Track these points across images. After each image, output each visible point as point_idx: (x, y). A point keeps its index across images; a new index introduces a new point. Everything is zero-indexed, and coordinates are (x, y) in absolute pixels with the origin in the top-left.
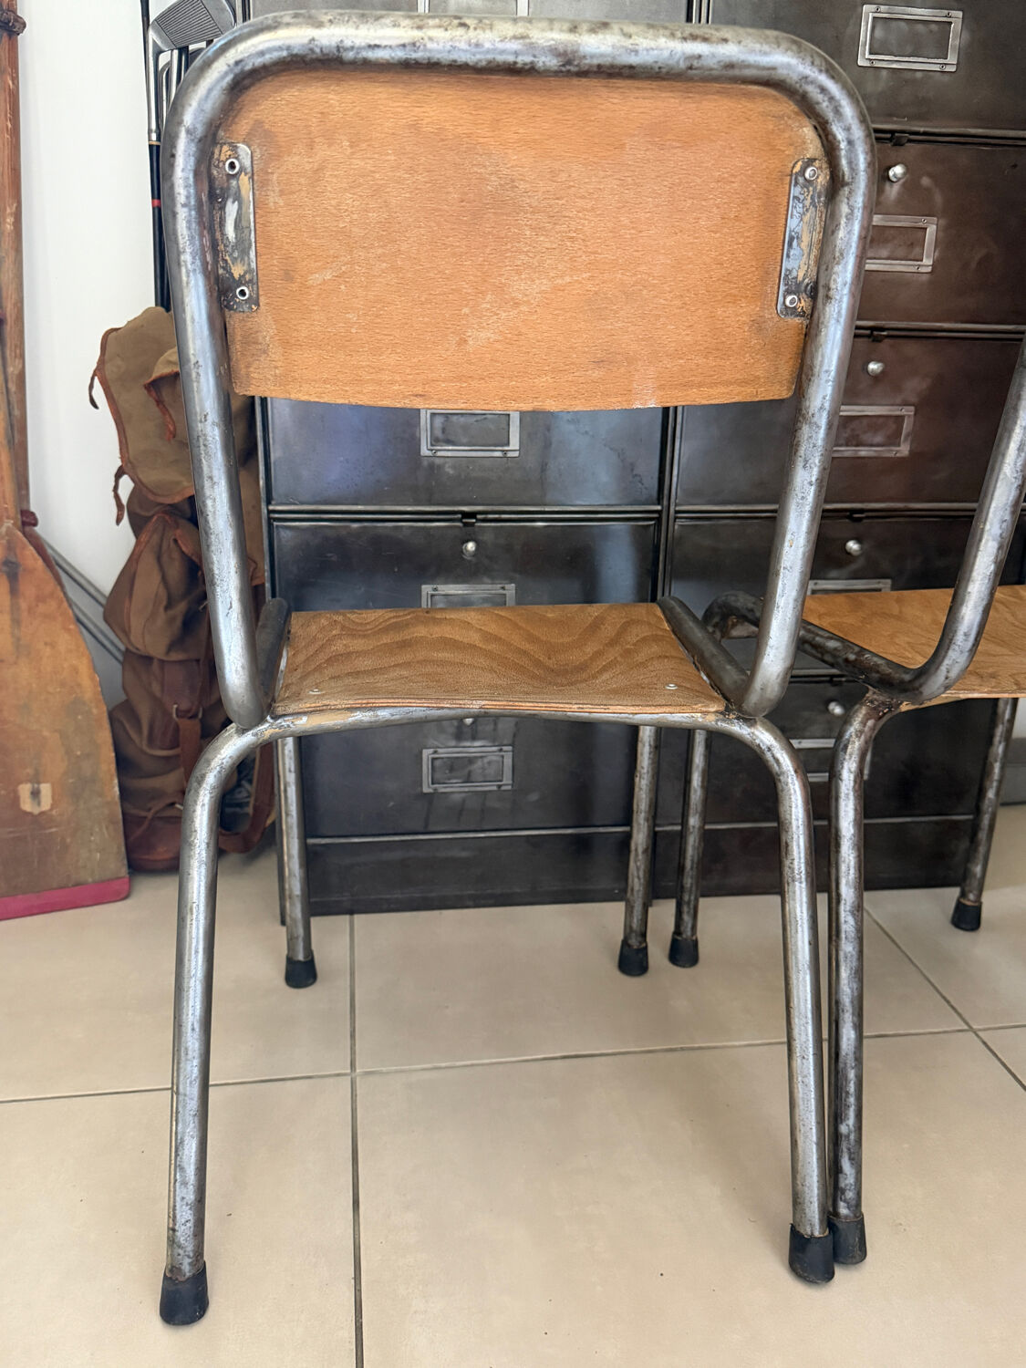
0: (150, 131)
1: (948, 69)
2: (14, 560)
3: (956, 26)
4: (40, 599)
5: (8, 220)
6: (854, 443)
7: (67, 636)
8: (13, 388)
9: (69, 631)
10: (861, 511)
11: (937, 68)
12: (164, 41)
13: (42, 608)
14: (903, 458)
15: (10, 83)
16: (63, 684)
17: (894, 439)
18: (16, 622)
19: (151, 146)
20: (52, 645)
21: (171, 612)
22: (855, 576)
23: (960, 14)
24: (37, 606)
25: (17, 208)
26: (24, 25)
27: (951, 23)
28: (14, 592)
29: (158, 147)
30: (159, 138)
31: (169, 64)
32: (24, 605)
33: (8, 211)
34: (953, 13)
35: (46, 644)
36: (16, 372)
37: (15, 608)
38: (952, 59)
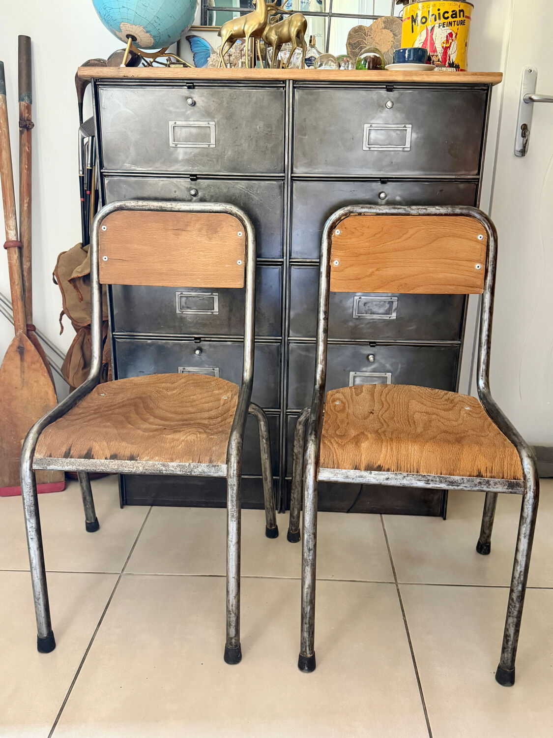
0: (79, 170)
1: (406, 149)
2: (22, 346)
3: (409, 130)
4: (33, 363)
5: (25, 205)
6: (370, 312)
7: (43, 378)
8: (25, 274)
9: (44, 376)
10: (375, 343)
11: (401, 149)
12: (85, 134)
13: (34, 366)
14: (393, 320)
15: (27, 149)
16: (41, 398)
17: (388, 312)
18: (23, 372)
19: (80, 177)
20: (37, 382)
21: (85, 370)
22: (374, 371)
23: (410, 126)
24: (31, 365)
25: (29, 200)
26: (33, 125)
27: (406, 130)
28: (22, 359)
29: (83, 177)
30: (83, 173)
31: (88, 142)
32: (26, 365)
33: (25, 201)
34: (407, 126)
35: (35, 381)
36: (27, 267)
37: (22, 367)
38: (408, 145)
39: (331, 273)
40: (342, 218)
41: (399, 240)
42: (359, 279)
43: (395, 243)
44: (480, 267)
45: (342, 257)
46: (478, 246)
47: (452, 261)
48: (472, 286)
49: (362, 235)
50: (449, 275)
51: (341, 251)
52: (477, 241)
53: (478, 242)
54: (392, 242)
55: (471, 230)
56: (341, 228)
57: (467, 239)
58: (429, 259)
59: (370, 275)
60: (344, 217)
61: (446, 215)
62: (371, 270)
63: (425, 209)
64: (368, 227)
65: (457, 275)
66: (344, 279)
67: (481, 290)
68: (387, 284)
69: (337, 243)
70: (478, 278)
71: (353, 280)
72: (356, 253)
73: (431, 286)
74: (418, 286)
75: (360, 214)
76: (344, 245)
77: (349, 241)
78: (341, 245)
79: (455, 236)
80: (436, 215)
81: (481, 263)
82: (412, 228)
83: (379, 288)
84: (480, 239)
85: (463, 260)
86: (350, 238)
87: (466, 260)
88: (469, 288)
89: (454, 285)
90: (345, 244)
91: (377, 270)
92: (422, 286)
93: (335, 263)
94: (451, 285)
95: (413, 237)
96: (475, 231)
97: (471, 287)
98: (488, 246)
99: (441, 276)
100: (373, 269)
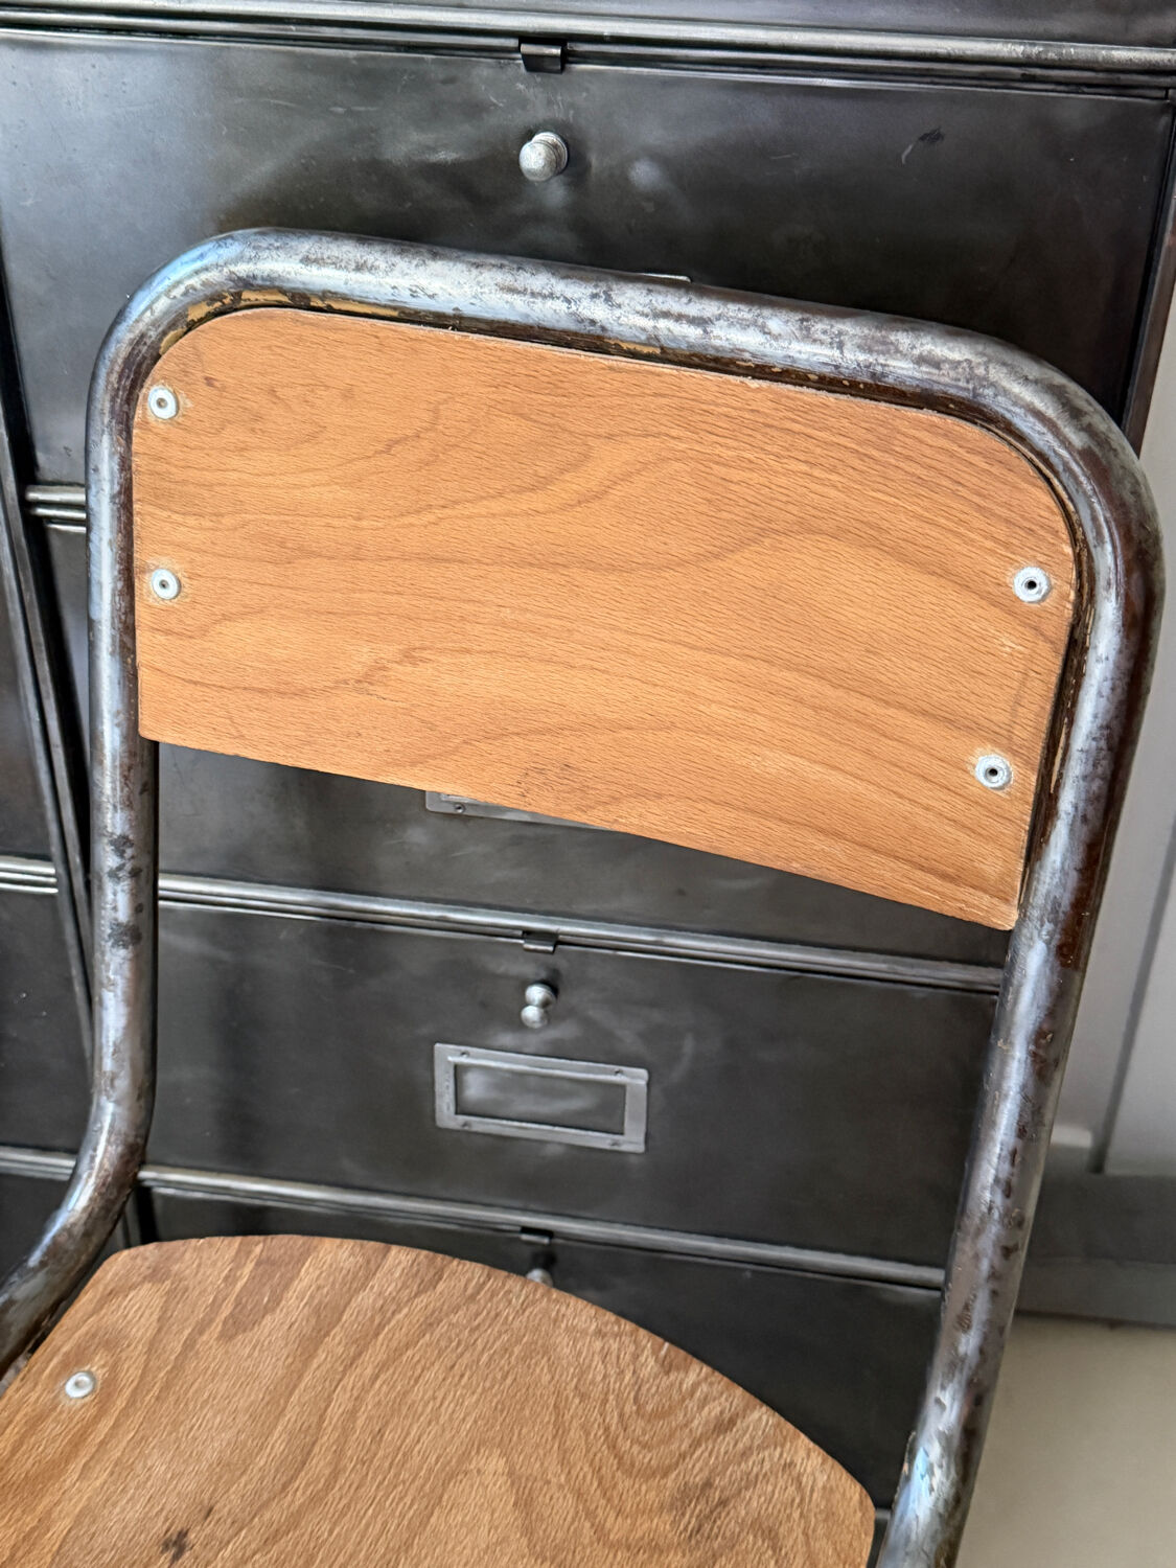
39: (143, 638)
40: (196, 314)
41: (538, 501)
42: (301, 693)
43: (509, 514)
44: (998, 780)
45: (198, 558)
46: (1010, 642)
47: (840, 693)
48: (950, 871)
49: (312, 438)
50: (815, 772)
51: (191, 521)
52: (1008, 605)
53: (1011, 613)
54: (496, 506)
55: (978, 521)
56: (180, 382)
57: (944, 573)
58: (709, 650)
59: (366, 680)
60: (204, 309)
61: (830, 383)
62: (362, 655)
63: (700, 322)
64: (348, 394)
65: (861, 787)
66: (215, 679)
67: (1004, 907)
68: (456, 750)
69: (161, 467)
70: (988, 839)
71: (261, 691)
72: (282, 544)
73: (710, 807)
74: (642, 795)
75: (300, 300)
76: (210, 486)
77: (235, 461)
78: (184, 482)
79: (872, 539)
80: (762, 371)
81: (1011, 751)
82: (610, 437)
83: (413, 764)
84: (1030, 596)
85: (902, 707)
86: (242, 449)
87: (924, 713)
88: (931, 879)
89: (837, 835)
90: (209, 476)
91: (409, 656)
92: (659, 796)
93: (158, 584)
94: (821, 831)
95: (617, 494)
96: (1001, 531)
97: (944, 876)
98: (1075, 649)
99: (776, 763)
100: (389, 651)
